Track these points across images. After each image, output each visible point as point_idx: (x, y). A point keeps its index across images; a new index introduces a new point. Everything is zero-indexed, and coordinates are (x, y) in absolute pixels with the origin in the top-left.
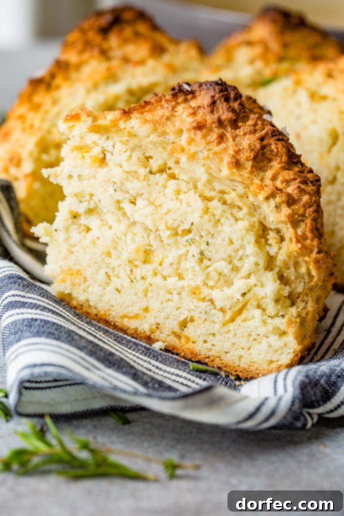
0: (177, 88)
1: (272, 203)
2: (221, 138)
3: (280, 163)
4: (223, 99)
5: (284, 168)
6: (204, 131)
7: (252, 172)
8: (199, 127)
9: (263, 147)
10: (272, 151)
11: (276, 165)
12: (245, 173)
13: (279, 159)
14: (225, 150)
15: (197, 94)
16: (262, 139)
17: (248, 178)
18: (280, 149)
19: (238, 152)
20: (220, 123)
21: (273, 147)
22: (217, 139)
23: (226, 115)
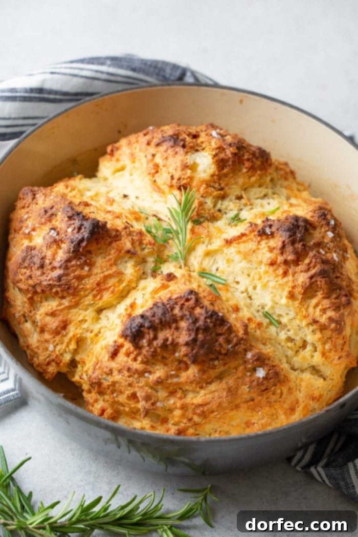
0: (261, 231)
1: (311, 328)
2: (285, 274)
3: (322, 294)
4: (290, 244)
5: (324, 298)
6: (275, 267)
7: (300, 303)
8: (272, 264)
9: (311, 284)
10: (318, 285)
11: (320, 295)
12: (297, 303)
13: (321, 292)
14: (287, 283)
15: (275, 235)
16: (311, 278)
17: (298, 307)
18: (323, 286)
19: (294, 287)
20: (286, 262)
21: (319, 283)
22: (282, 274)
23: (291, 257)
